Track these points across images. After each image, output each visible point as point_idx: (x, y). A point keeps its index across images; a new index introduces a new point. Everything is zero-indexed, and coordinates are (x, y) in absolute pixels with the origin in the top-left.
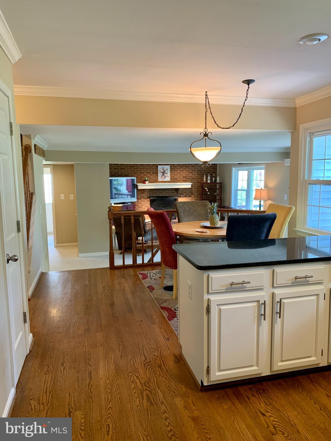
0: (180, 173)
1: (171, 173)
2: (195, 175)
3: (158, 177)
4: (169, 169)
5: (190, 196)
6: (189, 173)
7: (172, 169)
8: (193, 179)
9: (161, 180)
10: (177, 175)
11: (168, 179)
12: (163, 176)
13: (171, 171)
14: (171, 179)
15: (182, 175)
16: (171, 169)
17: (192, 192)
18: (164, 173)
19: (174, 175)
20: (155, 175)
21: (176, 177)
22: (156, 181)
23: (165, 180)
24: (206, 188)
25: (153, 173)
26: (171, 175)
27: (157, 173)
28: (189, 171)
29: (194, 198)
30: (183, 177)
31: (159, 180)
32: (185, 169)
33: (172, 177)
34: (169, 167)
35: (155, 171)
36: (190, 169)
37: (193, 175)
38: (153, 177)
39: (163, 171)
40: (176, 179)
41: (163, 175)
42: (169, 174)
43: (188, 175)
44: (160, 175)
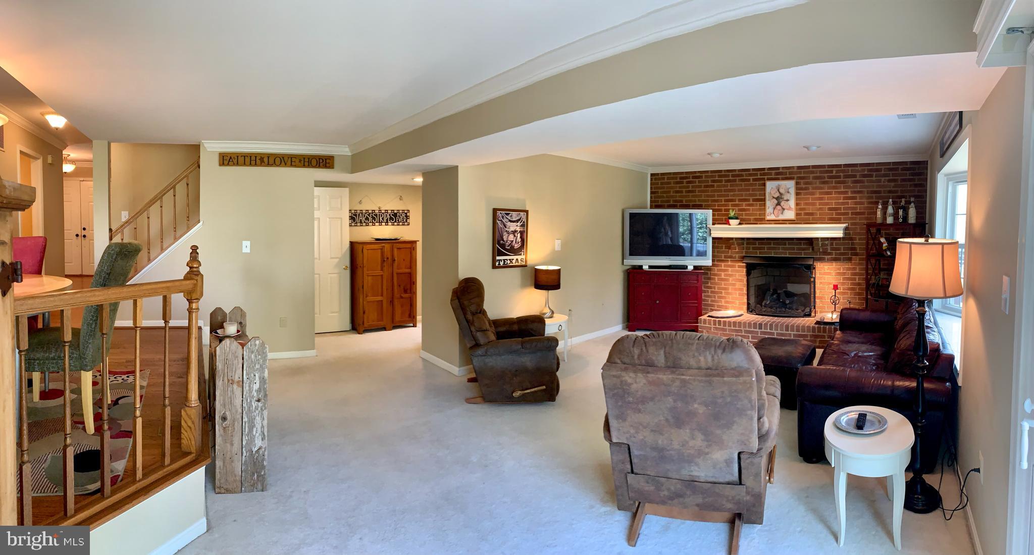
0: (821, 199)
1: (797, 199)
2: (862, 203)
3: (765, 209)
4: (793, 191)
5: (850, 260)
6: (845, 198)
7: (801, 189)
8: (857, 214)
9: (772, 217)
10: (814, 204)
11: (790, 214)
12: (779, 207)
13: (797, 194)
14: (797, 214)
15: (827, 204)
16: (797, 189)
17: (854, 249)
18: (779, 200)
19: (806, 204)
20: (760, 205)
21: (810, 209)
22: (761, 220)
23: (781, 217)
24: (883, 240)
25: (754, 200)
26: (797, 204)
27: (764, 200)
28: (846, 193)
29: (860, 264)
30: (830, 209)
31: (768, 218)
32: (834, 188)
33: (801, 209)
34: (790, 185)
35: (760, 195)
36: (849, 187)
37: (856, 203)
38: (754, 209)
39: (777, 195)
40: (812, 214)
41: (779, 204)
42: (792, 203)
43: (843, 204)
44: (770, 204)
